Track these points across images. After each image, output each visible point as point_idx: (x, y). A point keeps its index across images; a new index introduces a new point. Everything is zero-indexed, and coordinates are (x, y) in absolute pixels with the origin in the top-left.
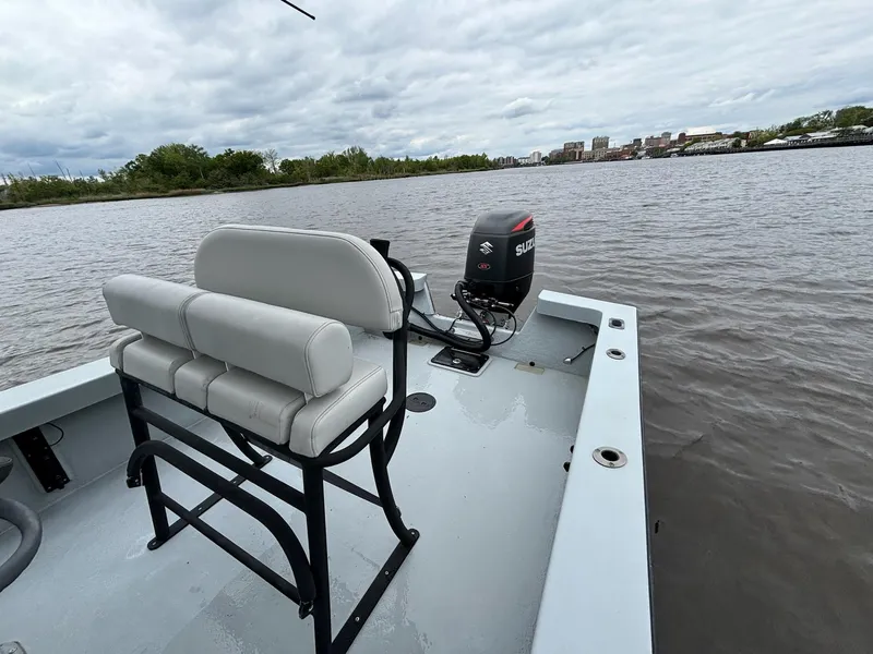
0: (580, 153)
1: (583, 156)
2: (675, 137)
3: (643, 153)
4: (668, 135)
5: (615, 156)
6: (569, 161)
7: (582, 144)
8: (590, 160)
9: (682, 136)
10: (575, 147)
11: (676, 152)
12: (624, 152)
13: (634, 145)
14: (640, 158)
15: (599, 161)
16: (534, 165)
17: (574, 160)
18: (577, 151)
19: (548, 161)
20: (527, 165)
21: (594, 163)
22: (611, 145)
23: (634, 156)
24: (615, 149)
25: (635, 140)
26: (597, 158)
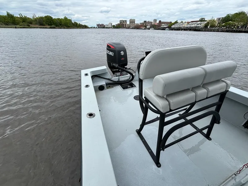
0: (125, 24)
1: (126, 26)
2: (158, 22)
3: (148, 27)
4: (155, 20)
5: (138, 27)
6: (121, 27)
7: (126, 21)
8: (129, 28)
9: (160, 21)
10: (124, 22)
11: (167, 28)
12: (141, 26)
13: (144, 23)
14: (149, 29)
15: (132, 29)
16: (109, 28)
17: (123, 27)
18: (124, 24)
19: (114, 27)
20: (107, 28)
22: (136, 23)
23: (146, 28)
24: (137, 24)
25: (144, 21)
26: (131, 27)
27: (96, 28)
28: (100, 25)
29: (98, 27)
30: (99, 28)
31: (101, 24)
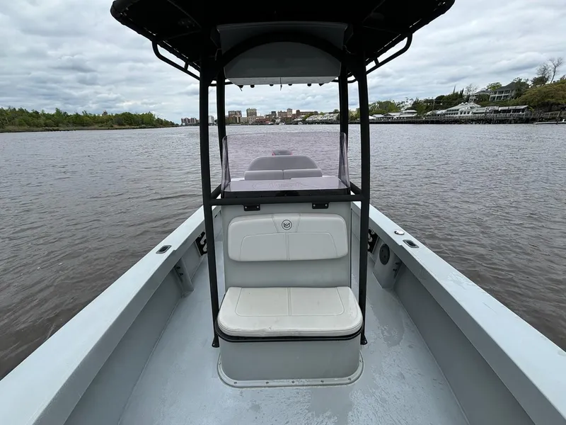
0: (239, 118)
1: (242, 121)
2: (294, 112)
3: (278, 121)
4: (290, 110)
5: (261, 122)
6: (232, 123)
7: (240, 112)
8: (246, 123)
9: (298, 111)
10: (236, 114)
11: (301, 121)
12: (266, 120)
13: (272, 115)
14: (278, 124)
15: (252, 124)
17: (236, 123)
18: (237, 117)
21: (249, 126)
22: (258, 115)
23: (274, 122)
24: (261, 117)
25: (272, 112)
26: (250, 123)
27: (182, 125)
28: (189, 120)
29: (184, 124)
30: (186, 125)
31: (190, 118)
